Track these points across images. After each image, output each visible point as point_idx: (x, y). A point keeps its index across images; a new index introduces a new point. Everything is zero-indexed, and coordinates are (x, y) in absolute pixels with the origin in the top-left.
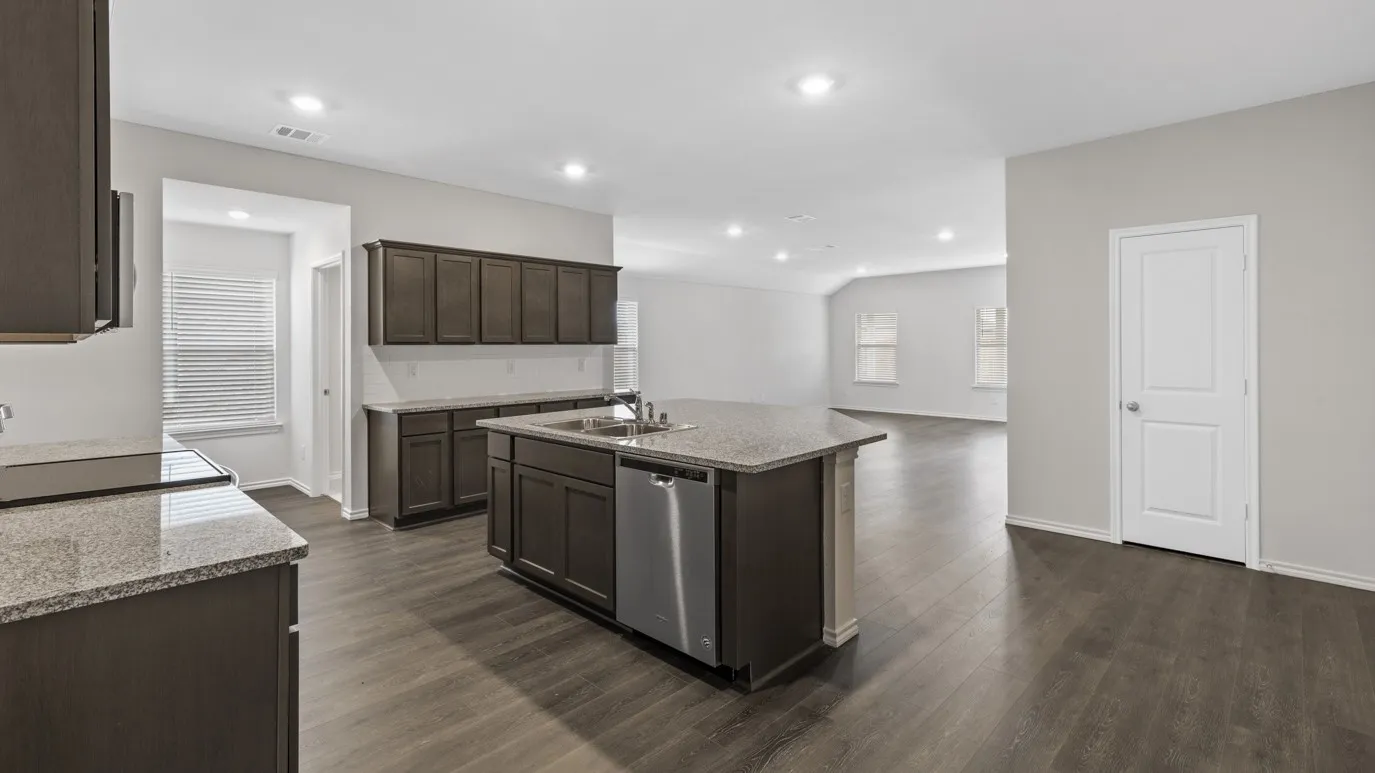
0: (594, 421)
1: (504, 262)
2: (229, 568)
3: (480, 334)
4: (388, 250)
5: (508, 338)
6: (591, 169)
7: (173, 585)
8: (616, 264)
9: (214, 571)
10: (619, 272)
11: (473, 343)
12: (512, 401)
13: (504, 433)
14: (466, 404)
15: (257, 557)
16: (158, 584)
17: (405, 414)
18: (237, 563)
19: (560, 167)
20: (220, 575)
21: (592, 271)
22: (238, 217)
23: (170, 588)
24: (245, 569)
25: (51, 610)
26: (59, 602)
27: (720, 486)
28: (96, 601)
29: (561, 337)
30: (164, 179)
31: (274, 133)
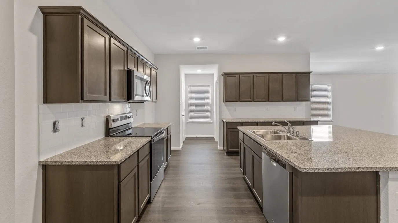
0: (275, 131)
1: (261, 75)
2: (100, 163)
3: (253, 99)
4: (226, 75)
5: (264, 100)
6: (288, 37)
7: (89, 164)
8: (311, 71)
9: (97, 163)
10: (311, 74)
11: (251, 101)
12: (262, 121)
13: (242, 132)
14: (247, 121)
15: (106, 161)
16: (87, 163)
17: (228, 122)
18: (102, 162)
19: (275, 39)
20: (98, 164)
21: (298, 74)
22: (199, 71)
23: (89, 165)
24: (104, 164)
25: (69, 164)
26: (70, 163)
27: (293, 172)
28: (76, 164)
29: (284, 99)
30: (180, 65)
31: (197, 49)
